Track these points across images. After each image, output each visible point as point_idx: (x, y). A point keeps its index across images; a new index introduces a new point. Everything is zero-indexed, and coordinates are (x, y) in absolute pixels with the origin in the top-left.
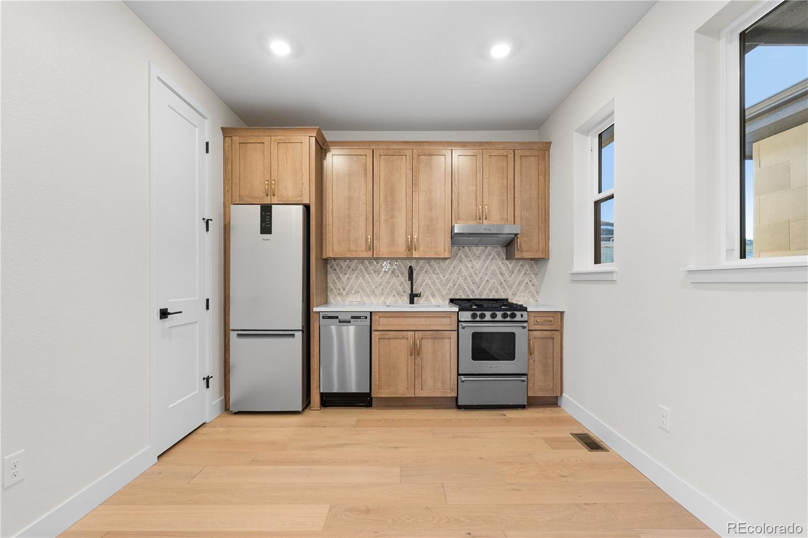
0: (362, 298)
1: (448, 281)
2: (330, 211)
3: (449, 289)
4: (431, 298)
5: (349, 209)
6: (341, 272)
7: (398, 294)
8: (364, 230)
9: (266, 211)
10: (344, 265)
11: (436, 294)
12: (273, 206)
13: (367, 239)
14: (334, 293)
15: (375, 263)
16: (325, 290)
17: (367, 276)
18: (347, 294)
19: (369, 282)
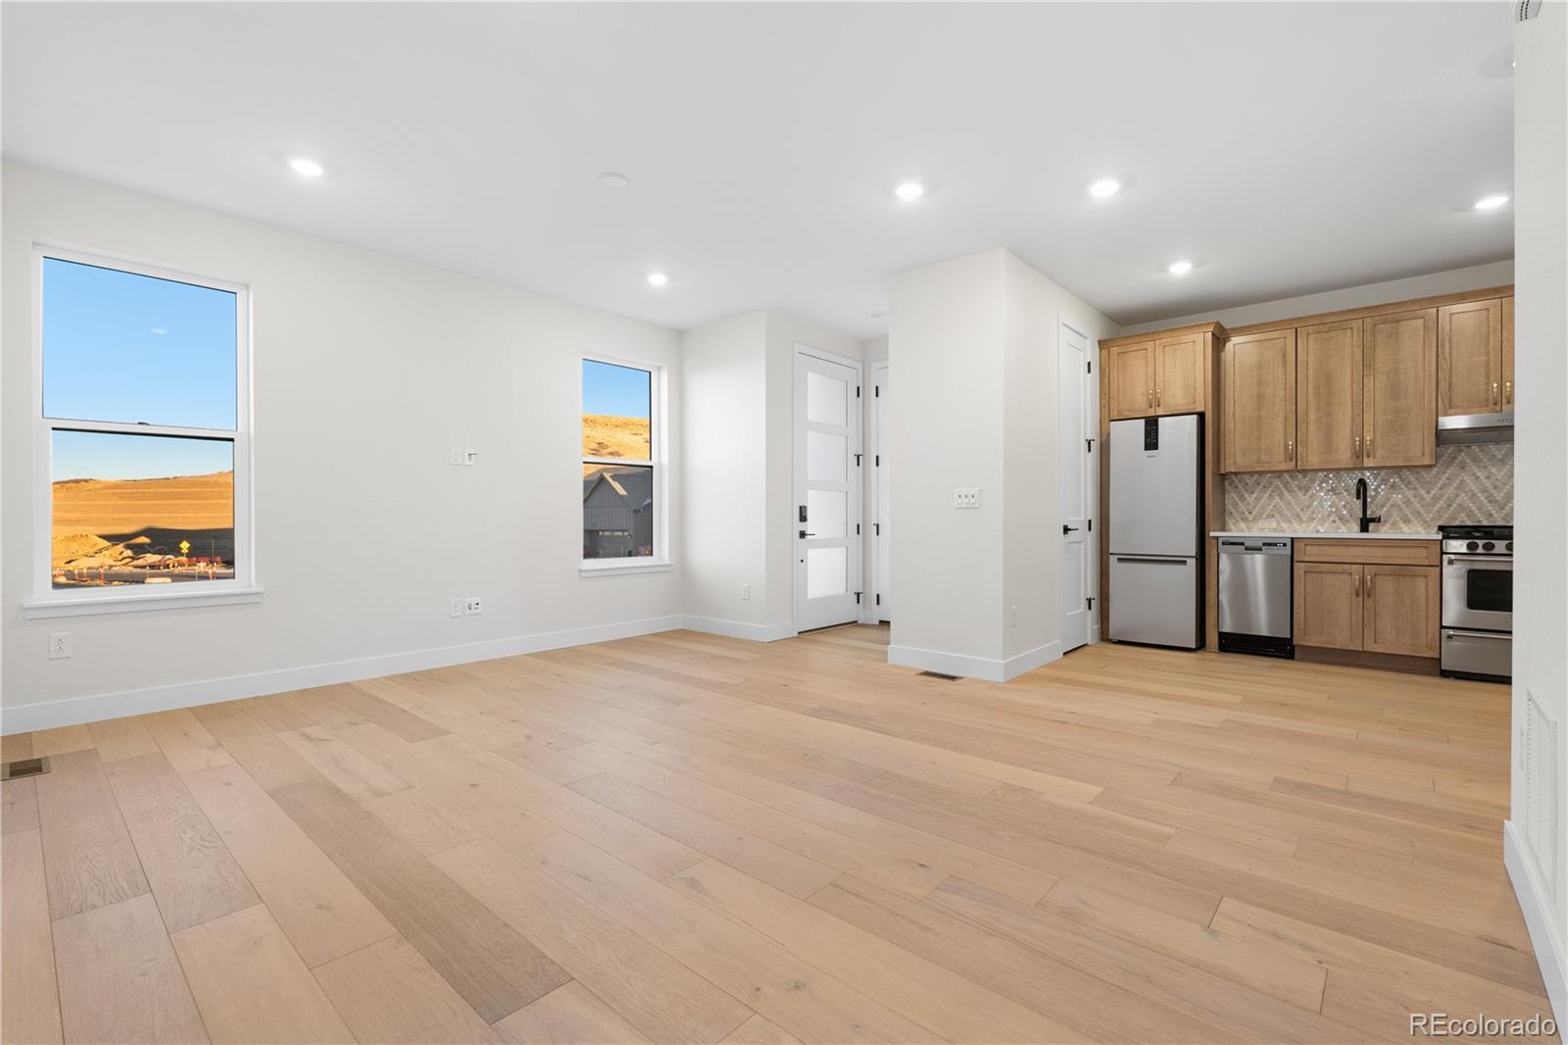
0: (1279, 524)
1: (1436, 499)
2: (1231, 415)
3: (1439, 512)
4: (1402, 525)
5: (1259, 410)
6: (1247, 491)
7: (1341, 519)
8: (1281, 434)
9: (1152, 426)
10: (1251, 481)
11: (1413, 519)
12: (1160, 419)
13: (1286, 446)
14: (1235, 518)
15: (1301, 476)
16: (1222, 513)
17: (1288, 494)
18: (1255, 519)
19: (1290, 503)
